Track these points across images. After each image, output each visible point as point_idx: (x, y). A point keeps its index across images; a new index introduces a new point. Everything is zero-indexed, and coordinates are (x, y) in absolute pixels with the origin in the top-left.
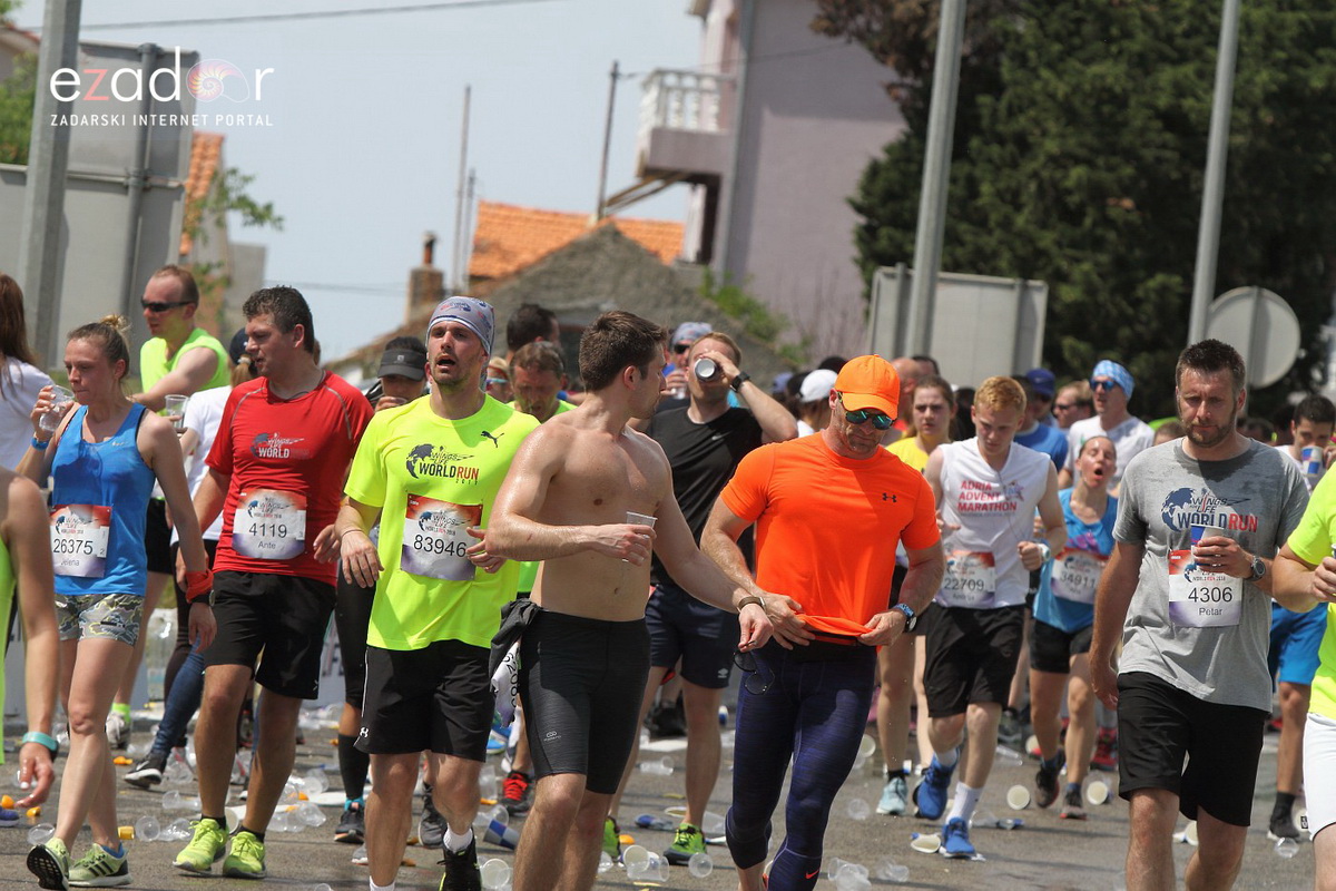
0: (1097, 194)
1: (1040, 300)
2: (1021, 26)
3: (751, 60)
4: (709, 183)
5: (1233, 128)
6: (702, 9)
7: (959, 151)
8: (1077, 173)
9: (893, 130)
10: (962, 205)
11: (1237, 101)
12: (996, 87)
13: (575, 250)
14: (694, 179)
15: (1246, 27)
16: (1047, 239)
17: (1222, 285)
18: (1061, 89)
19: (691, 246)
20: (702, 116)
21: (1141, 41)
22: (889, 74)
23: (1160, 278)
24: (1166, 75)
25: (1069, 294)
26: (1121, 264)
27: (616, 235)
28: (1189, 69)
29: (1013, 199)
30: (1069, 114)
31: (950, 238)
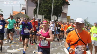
0: (46, 11)
1: (43, 16)
2: (42, 2)
3: (28, 4)
4: (26, 10)
5: (53, 7)
6: (25, 1)
7: (39, 8)
8: (45, 10)
9: (35, 7)
10: (39, 11)
11: (54, 6)
12: (41, 5)
13: (19, 14)
14: (25, 10)
15: (54, 2)
16: (44, 13)
17: (53, 15)
18: (44, 5)
19: (25, 13)
20: (25, 7)
21: (48, 3)
22: (35, 4)
23: (49, 15)
24: (50, 4)
25: (45, 16)
26: (48, 14)
27: (21, 13)
28: (51, 4)
29: (42, 11)
30: (45, 6)
31: (39, 13)
